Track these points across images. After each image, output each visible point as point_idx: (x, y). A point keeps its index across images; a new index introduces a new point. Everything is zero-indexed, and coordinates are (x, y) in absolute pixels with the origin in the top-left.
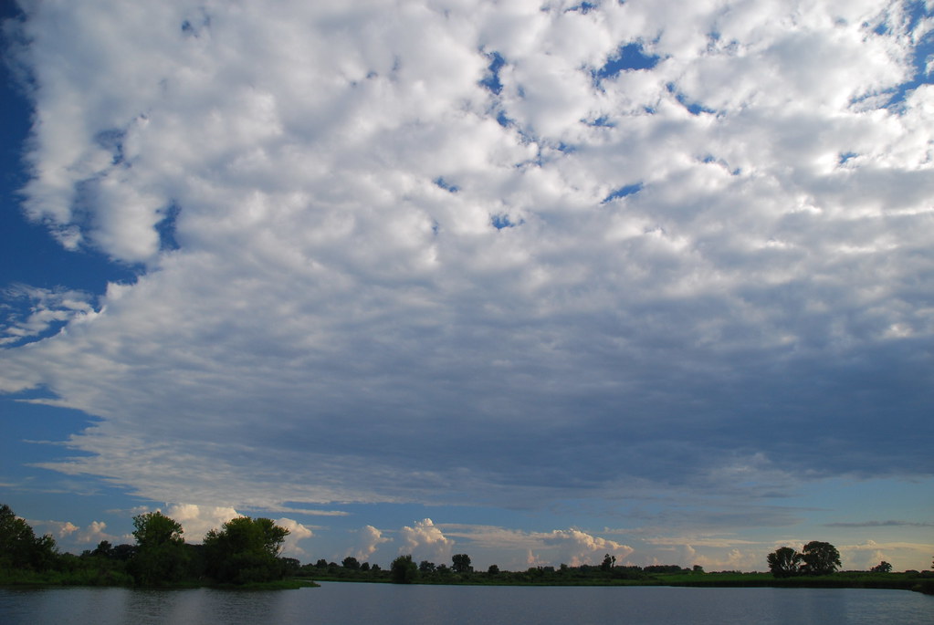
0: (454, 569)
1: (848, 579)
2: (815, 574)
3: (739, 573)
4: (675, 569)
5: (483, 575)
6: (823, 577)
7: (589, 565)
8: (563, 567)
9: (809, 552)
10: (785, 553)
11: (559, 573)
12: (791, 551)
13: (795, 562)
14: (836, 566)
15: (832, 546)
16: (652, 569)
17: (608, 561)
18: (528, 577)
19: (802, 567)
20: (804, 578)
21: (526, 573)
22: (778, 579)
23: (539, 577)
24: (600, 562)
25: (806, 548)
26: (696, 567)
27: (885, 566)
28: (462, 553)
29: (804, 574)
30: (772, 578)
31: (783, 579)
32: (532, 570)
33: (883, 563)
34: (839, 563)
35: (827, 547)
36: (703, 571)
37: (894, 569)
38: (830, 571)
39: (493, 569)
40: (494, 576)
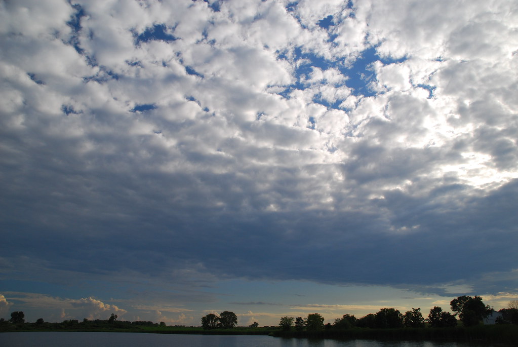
0: (11, 321)
1: (240, 331)
2: (225, 328)
3: (184, 327)
4: (150, 324)
5: (33, 325)
6: (228, 330)
7: (100, 319)
8: (85, 320)
9: (223, 317)
10: (211, 317)
11: (81, 324)
12: (214, 316)
13: (215, 321)
14: (235, 324)
15: (234, 314)
16: (137, 323)
17: (113, 317)
18: (63, 326)
19: (218, 324)
20: (218, 330)
21: (62, 324)
22: (206, 330)
23: (70, 326)
24: (108, 318)
25: (222, 314)
26: (162, 323)
27: (256, 324)
28: (19, 311)
29: (219, 328)
30: (202, 330)
31: (208, 330)
32: (66, 322)
33: (255, 323)
34: (236, 322)
35: (232, 314)
36: (165, 326)
37: (259, 326)
38: (231, 327)
39: (40, 321)
40: (41, 326)
